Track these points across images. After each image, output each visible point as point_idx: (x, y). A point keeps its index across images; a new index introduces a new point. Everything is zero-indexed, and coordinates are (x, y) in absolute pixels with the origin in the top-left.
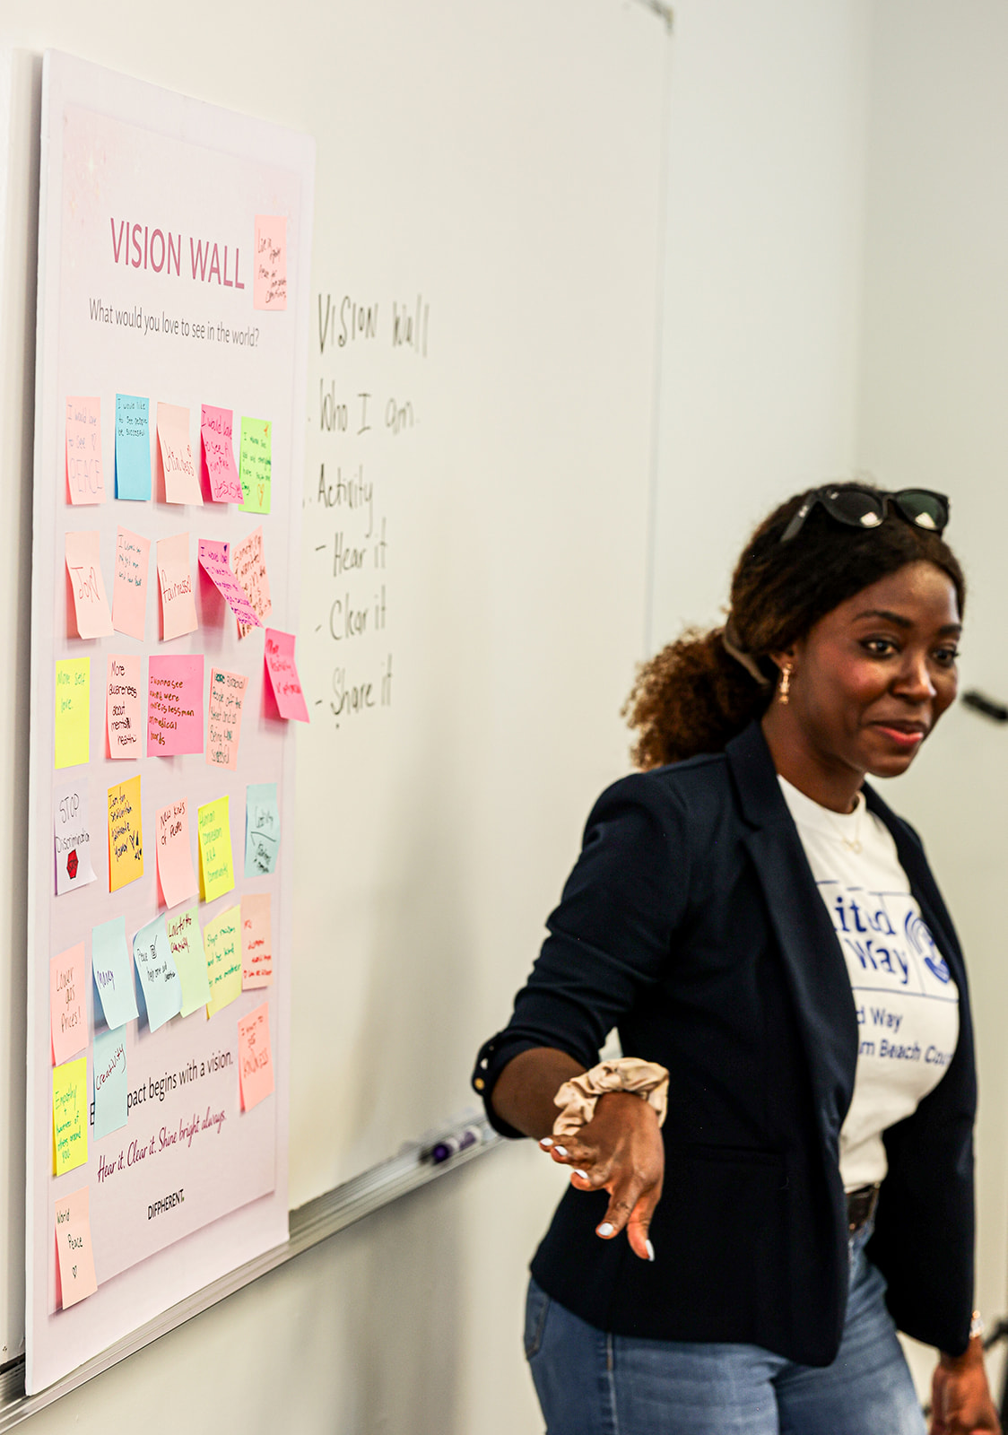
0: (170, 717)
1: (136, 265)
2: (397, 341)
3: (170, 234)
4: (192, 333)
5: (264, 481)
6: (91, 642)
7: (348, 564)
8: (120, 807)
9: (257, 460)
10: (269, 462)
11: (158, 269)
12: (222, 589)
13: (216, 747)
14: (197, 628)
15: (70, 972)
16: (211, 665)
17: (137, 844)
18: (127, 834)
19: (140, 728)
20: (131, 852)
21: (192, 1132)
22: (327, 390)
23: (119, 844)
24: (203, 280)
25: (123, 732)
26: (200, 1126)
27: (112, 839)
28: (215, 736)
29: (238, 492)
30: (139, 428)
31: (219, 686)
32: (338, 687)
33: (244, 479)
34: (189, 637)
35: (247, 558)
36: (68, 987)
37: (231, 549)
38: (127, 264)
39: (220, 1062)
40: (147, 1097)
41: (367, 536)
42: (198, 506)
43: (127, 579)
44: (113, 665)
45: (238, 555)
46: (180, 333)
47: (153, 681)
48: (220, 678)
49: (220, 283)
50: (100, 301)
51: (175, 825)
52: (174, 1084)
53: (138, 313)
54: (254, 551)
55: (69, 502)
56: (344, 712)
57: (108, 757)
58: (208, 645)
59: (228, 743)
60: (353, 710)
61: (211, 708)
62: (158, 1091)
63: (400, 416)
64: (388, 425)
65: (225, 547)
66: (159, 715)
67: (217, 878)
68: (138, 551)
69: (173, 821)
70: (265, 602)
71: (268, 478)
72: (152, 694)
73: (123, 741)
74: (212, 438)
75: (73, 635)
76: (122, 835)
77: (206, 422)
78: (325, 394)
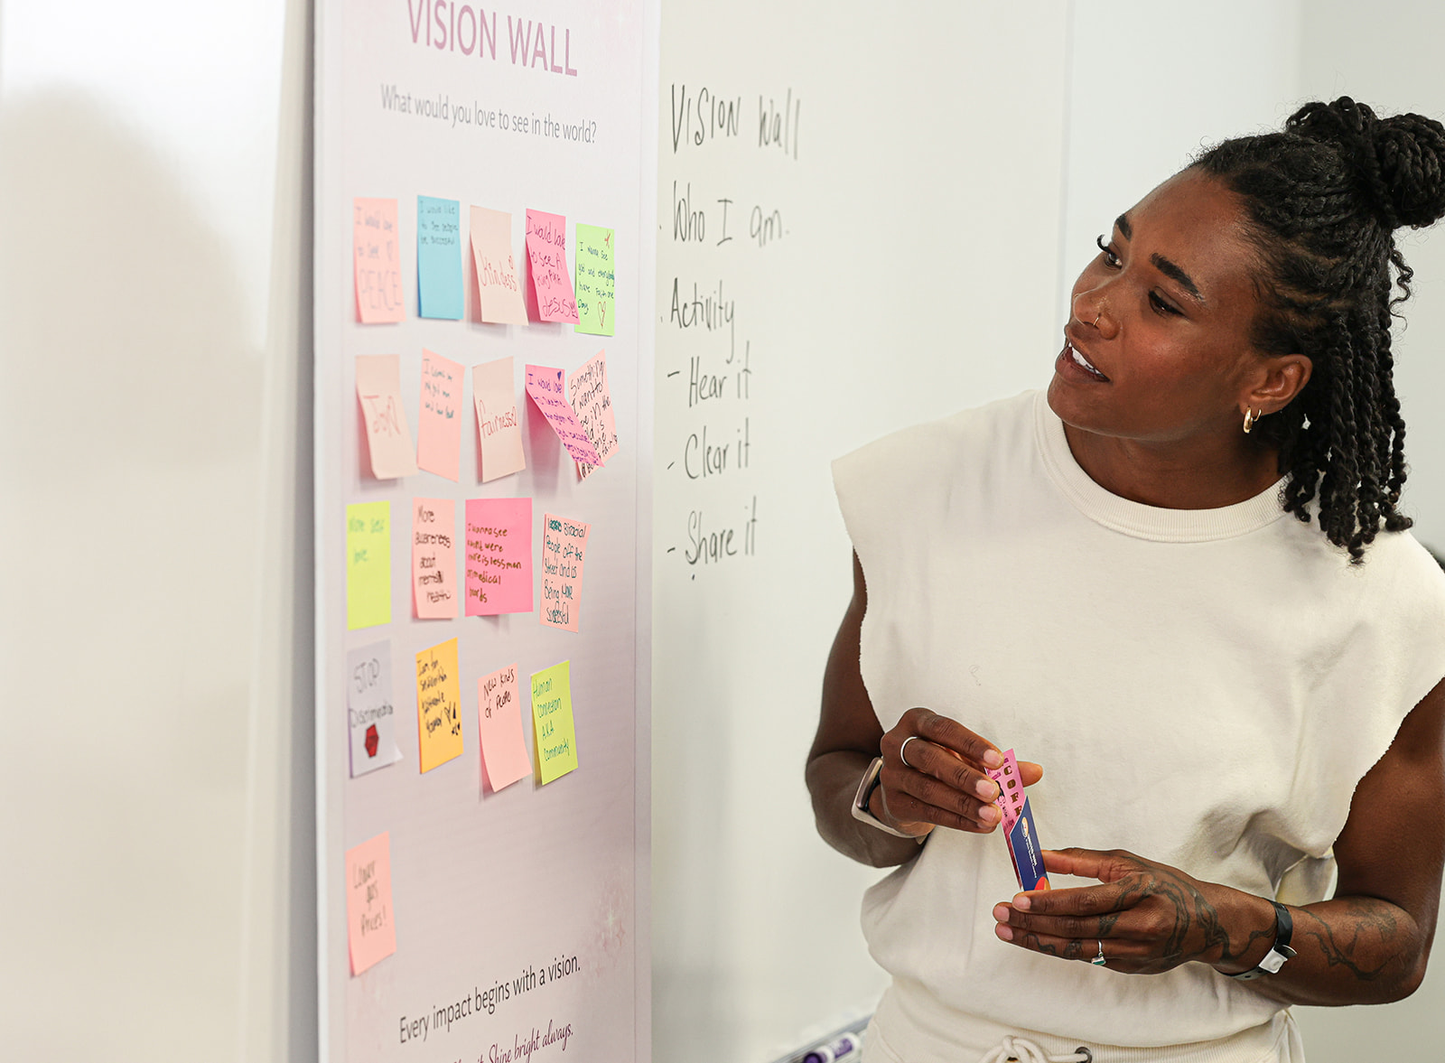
0: (492, 570)
1: (441, 46)
2: (763, 141)
3: (482, 11)
4: (512, 126)
5: (605, 298)
6: (390, 482)
7: (705, 393)
8: (429, 672)
9: (596, 273)
10: (612, 277)
11: (467, 52)
12: (553, 423)
13: (551, 604)
14: (524, 467)
15: (371, 866)
16: (543, 509)
17: (454, 717)
18: (441, 705)
19: (456, 583)
20: (447, 726)
21: (530, 1050)
22: (682, 194)
23: (431, 716)
24: (525, 64)
25: (434, 587)
26: (540, 1041)
27: (422, 711)
28: (551, 593)
29: (573, 312)
30: (447, 235)
31: (554, 536)
32: (694, 533)
33: (581, 295)
34: (514, 479)
35: (586, 387)
36: (370, 882)
37: (566, 376)
38: (428, 44)
39: (565, 968)
40: (473, 1009)
41: (728, 362)
42: (523, 327)
43: (435, 410)
44: (420, 511)
45: (575, 383)
46: (497, 126)
47: (471, 528)
48: (555, 525)
49: (546, 69)
50: (394, 88)
51: (502, 695)
52: (506, 994)
53: (444, 101)
54: (594, 380)
55: (359, 319)
56: (701, 561)
57: (415, 616)
58: (539, 486)
59: (567, 600)
60: (711, 560)
61: (545, 560)
62: (486, 1002)
63: (766, 226)
64: (753, 236)
65: (559, 374)
66: (479, 567)
67: (555, 755)
68: (450, 378)
69: (499, 691)
70: (609, 437)
71: (611, 295)
72: (469, 543)
73: (434, 597)
74: (539, 247)
75: (366, 473)
76: (434, 707)
77: (532, 229)
78: (679, 198)
